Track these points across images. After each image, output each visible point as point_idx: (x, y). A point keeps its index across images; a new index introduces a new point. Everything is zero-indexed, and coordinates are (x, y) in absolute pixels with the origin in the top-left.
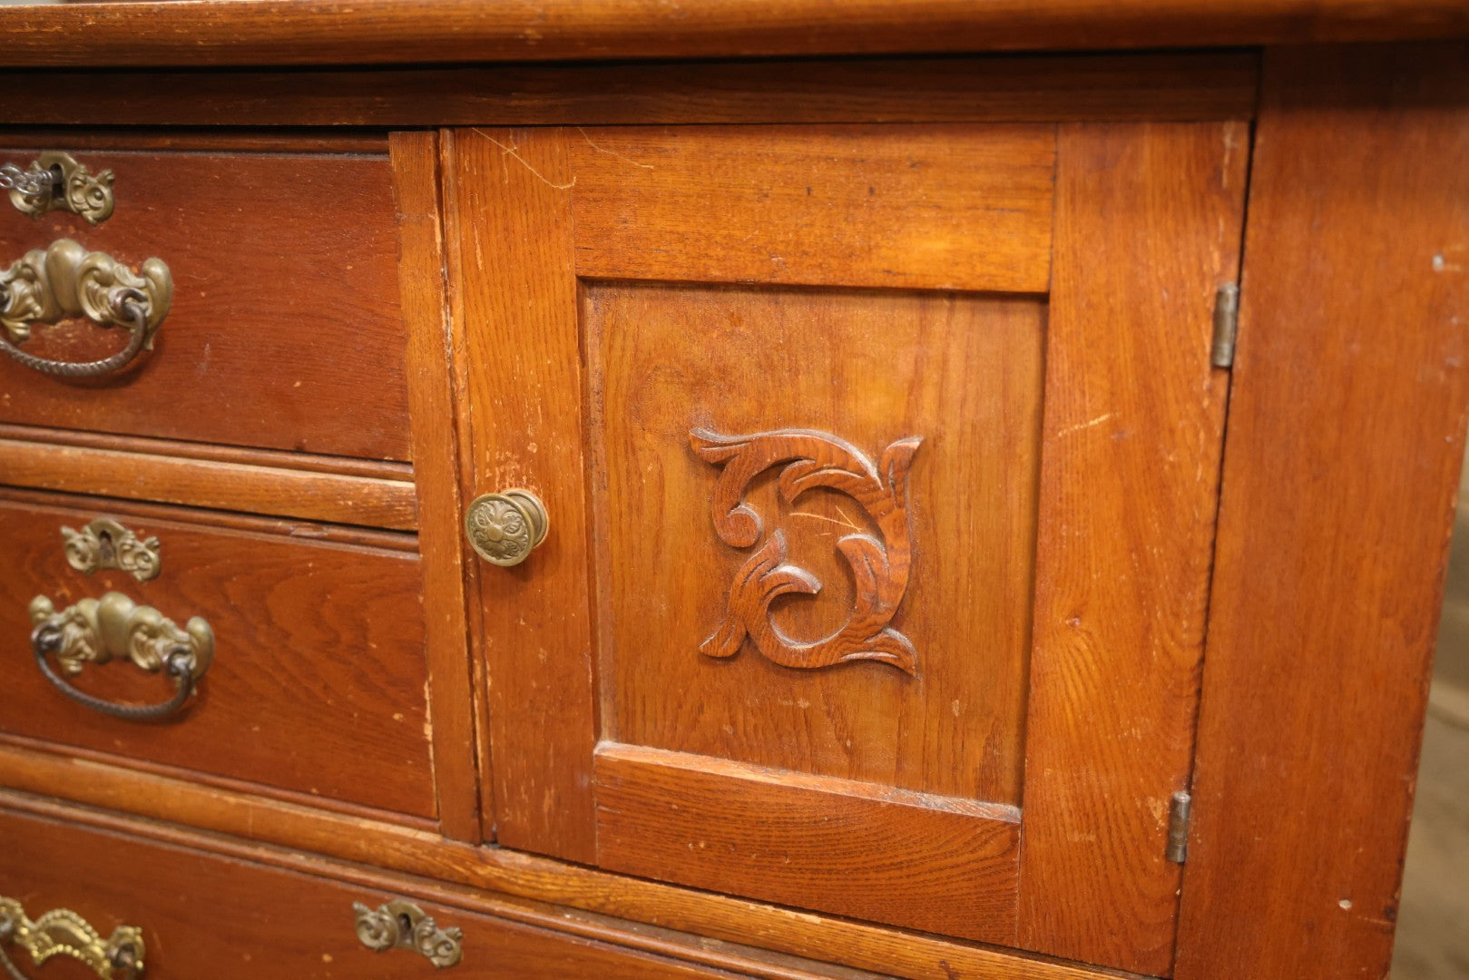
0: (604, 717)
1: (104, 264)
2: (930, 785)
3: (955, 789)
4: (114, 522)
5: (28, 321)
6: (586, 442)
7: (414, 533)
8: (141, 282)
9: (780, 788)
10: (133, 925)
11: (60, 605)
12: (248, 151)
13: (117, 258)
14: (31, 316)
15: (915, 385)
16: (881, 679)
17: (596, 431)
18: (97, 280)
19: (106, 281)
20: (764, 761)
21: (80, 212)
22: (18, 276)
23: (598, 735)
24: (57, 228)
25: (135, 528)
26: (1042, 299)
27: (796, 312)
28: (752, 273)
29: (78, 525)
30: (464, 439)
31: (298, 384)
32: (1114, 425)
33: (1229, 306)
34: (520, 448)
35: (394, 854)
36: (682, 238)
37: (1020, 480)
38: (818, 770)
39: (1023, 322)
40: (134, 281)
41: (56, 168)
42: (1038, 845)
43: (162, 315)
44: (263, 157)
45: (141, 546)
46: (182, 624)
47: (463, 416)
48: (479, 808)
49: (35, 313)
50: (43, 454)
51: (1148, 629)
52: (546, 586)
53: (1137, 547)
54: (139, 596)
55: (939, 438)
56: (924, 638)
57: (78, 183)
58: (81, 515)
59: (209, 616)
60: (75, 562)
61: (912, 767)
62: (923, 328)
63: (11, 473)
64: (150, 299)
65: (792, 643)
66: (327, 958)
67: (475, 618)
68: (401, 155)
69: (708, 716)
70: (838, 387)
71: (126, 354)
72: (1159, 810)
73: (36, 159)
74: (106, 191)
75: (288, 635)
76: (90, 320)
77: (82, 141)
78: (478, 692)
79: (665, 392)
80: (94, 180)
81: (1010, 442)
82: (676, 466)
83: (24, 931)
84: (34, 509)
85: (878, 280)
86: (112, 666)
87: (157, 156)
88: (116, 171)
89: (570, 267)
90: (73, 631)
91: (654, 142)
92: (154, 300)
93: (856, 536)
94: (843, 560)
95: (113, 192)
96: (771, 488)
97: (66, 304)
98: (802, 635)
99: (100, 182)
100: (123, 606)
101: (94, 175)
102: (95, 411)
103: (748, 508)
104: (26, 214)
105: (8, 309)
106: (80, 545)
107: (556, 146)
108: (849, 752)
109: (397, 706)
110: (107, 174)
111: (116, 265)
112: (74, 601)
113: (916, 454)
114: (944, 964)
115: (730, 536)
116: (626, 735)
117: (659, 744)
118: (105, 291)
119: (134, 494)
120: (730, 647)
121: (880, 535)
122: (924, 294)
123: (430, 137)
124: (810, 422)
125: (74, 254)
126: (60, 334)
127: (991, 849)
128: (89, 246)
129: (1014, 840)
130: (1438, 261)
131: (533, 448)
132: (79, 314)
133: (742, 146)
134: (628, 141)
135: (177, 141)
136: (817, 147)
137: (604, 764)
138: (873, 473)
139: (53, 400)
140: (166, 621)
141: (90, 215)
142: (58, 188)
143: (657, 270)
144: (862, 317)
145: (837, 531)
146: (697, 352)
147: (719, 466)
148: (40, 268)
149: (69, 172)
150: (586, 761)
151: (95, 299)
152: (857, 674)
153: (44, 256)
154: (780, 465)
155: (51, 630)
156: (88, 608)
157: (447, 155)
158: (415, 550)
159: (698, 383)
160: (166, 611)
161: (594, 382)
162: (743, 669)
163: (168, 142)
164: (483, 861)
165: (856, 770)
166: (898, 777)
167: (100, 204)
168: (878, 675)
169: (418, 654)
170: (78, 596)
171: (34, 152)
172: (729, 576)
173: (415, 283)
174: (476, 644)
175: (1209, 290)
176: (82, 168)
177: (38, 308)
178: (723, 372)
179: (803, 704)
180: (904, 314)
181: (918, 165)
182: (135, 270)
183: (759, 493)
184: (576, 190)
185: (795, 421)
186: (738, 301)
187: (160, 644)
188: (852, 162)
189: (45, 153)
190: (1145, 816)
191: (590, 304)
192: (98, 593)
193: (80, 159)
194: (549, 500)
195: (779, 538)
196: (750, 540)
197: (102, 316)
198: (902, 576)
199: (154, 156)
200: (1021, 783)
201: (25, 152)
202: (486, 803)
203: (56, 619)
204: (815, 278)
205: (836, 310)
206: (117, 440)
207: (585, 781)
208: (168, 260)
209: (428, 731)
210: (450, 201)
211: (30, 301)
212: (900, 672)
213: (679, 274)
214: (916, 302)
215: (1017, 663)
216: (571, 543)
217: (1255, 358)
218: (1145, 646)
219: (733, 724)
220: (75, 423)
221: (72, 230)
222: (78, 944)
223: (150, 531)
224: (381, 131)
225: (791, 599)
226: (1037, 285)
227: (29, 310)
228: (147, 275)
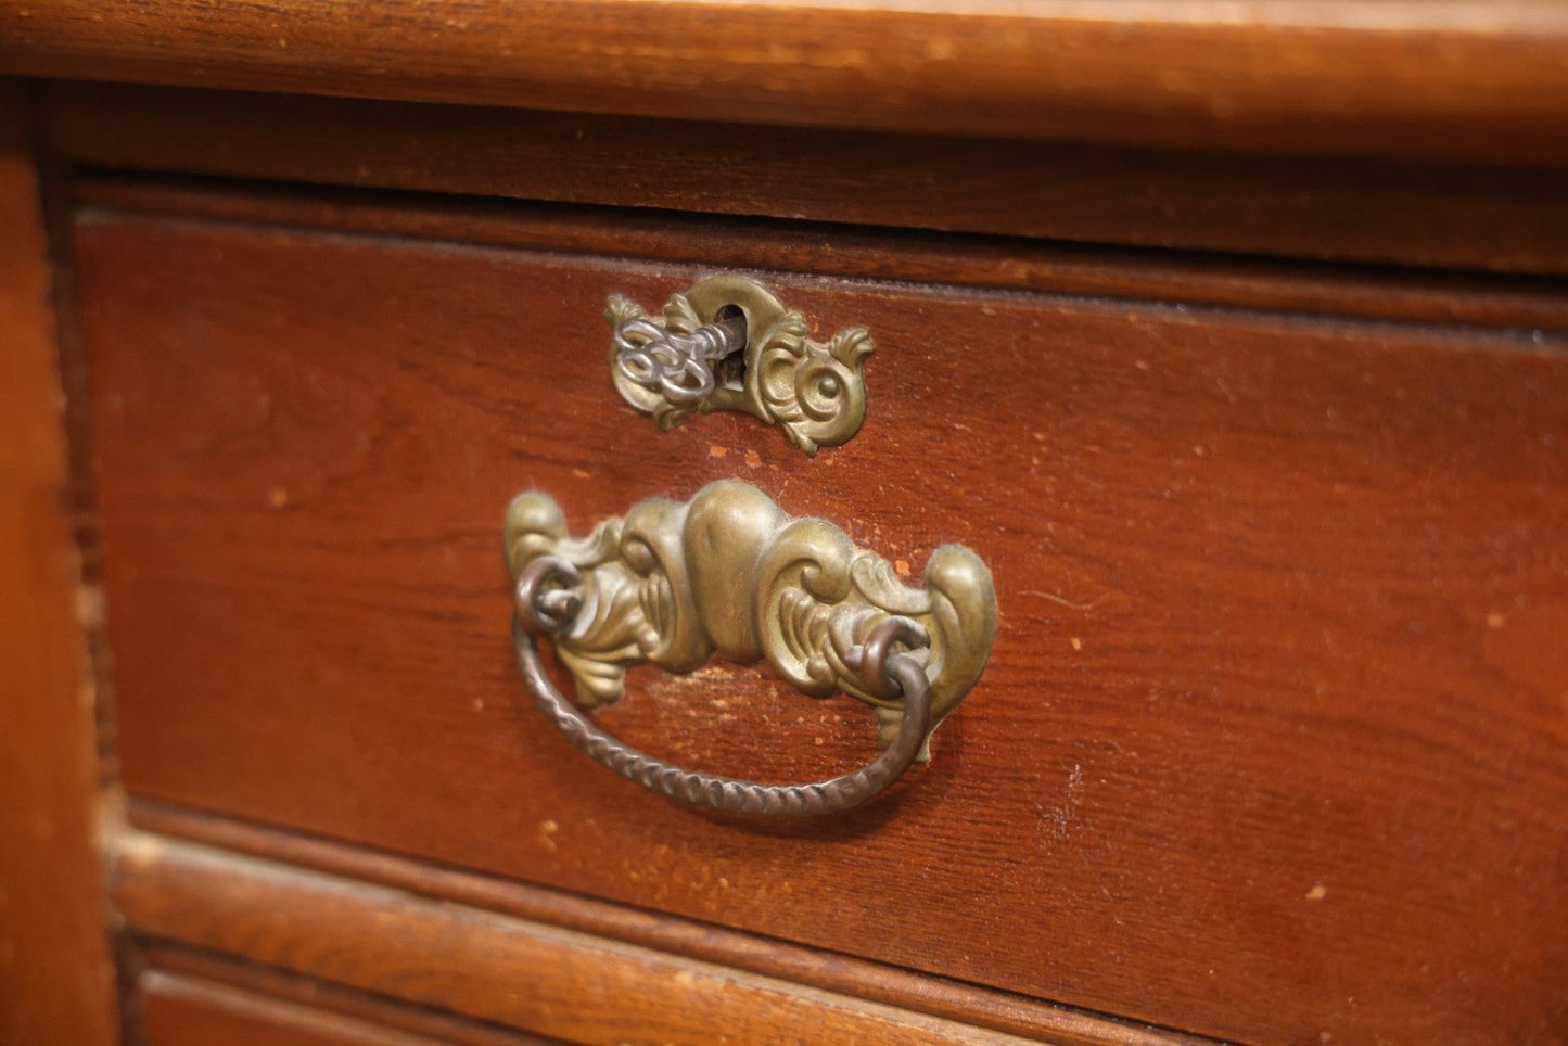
1: (827, 545)
5: (624, 663)
8: (919, 599)
12: (1229, 306)
13: (858, 537)
14: (632, 651)
18: (807, 587)
19: (830, 590)
21: (779, 423)
22: (613, 553)
24: (717, 452)
31: (1318, 893)
40: (900, 594)
41: (732, 313)
43: (964, 680)
49: (645, 647)
50: (628, 975)
57: (781, 353)
63: (546, 1009)
64: (935, 642)
71: (873, 777)
73: (682, 290)
74: (850, 378)
76: (781, 677)
77: (802, 253)
80: (821, 349)
87: (988, 304)
88: (876, 334)
92: (947, 646)
95: (866, 380)
97: (727, 634)
99: (836, 357)
101: (822, 337)
104: (645, 415)
105: (580, 630)
110: (857, 337)
111: (857, 554)
118: (824, 612)
125: (752, 518)
126: (700, 700)
128: (791, 503)
132: (754, 657)
135: (1047, 270)
139: (664, 849)
141: (804, 430)
142: (733, 363)
148: (670, 541)
149: (761, 329)
151: (800, 633)
153: (681, 512)
163: (1021, 270)
167: (833, 405)
171: (678, 271)
176: (796, 318)
177: (652, 636)
182: (904, 567)
189: (709, 279)
193: (791, 298)
197: (811, 671)
201: (656, 271)
206: (814, 963)
208: (989, 554)
211: (636, 617)
220: (711, 907)
221: (753, 460)
227: (630, 638)
228: (935, 585)
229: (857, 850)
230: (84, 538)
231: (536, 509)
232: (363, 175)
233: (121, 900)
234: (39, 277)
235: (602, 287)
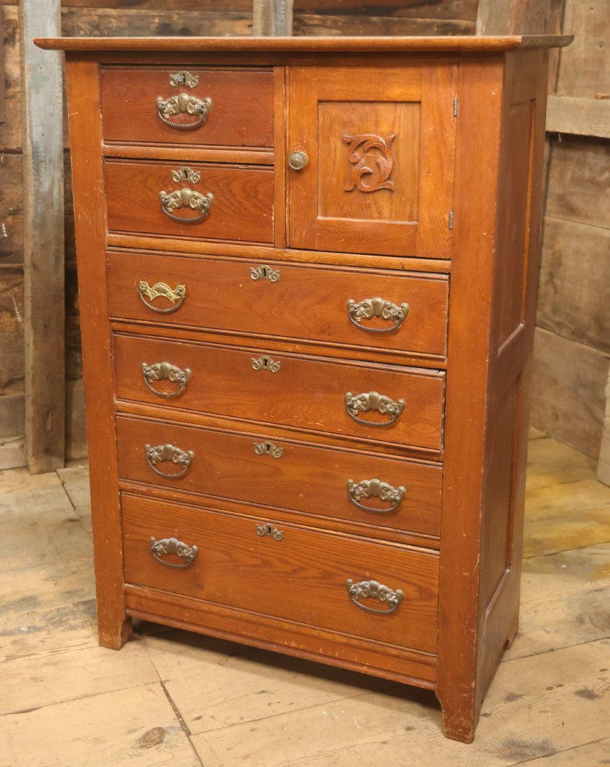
0: (319, 210)
1: (194, 99)
2: (398, 218)
3: (403, 220)
4: (188, 168)
5: (171, 114)
6: (318, 140)
7: (273, 165)
8: (204, 103)
9: (362, 223)
10: (183, 284)
11: (168, 193)
13: (197, 97)
15: (394, 123)
16: (387, 194)
17: (320, 137)
18: (192, 103)
19: (194, 103)
20: (359, 218)
21: (189, 86)
22: (169, 102)
23: (317, 215)
24: (182, 90)
25: (194, 169)
26: (419, 102)
27: (368, 107)
28: (358, 99)
29: (177, 170)
30: (287, 141)
31: (244, 128)
32: (434, 130)
33: (456, 103)
34: (302, 142)
35: (261, 255)
36: (342, 91)
37: (416, 143)
38: (372, 218)
39: (416, 107)
40: (202, 103)
41: (184, 75)
42: (421, 230)
43: (209, 111)
44: (239, 72)
45: (195, 174)
46: (205, 195)
47: (287, 134)
48: (286, 238)
51: (443, 175)
52: (306, 176)
53: (440, 156)
54: (192, 189)
55: (399, 135)
56: (396, 183)
57: (189, 79)
58: (178, 167)
59: (213, 192)
60: (175, 180)
61: (393, 215)
62: (395, 110)
65: (365, 185)
66: (241, 285)
67: (287, 186)
68: (277, 70)
69: (345, 208)
70: (377, 124)
72: (447, 218)
73: (178, 73)
74: (197, 81)
75: (236, 196)
76: (189, 114)
77: (191, 68)
78: (287, 206)
79: (337, 127)
81: (414, 135)
82: (339, 144)
83: (148, 291)
84: (164, 166)
85: (385, 99)
86: (182, 209)
87: (212, 72)
88: (200, 76)
89: (316, 98)
90: (172, 200)
91: (337, 69)
92: (207, 108)
93: (381, 159)
94: (378, 165)
95: (199, 81)
96: (361, 149)
97: (183, 109)
98: (368, 184)
99: (195, 79)
100: (188, 192)
101: (193, 77)
102: (186, 138)
103: (356, 154)
104: (173, 87)
105: (165, 111)
106: (178, 175)
107: (314, 70)
108: (379, 213)
109: (265, 212)
110: (198, 76)
111: (197, 99)
112: (173, 192)
113: (394, 138)
114: (401, 264)
115: (352, 160)
116: (325, 215)
117: (333, 216)
118: (193, 106)
119: (196, 160)
120: (351, 188)
121: (386, 158)
122: (396, 102)
123: (283, 68)
124: (371, 132)
125: (186, 97)
126: (179, 118)
127: (412, 231)
128: (189, 95)
129: (416, 229)
130: (493, 93)
131: (305, 141)
132: (187, 111)
133: (357, 70)
134: (331, 69)
135: (218, 68)
136: (373, 70)
137: (319, 221)
138: (384, 143)
139: (175, 135)
140: (200, 195)
141: (192, 87)
142: (184, 80)
143: (337, 97)
144: (382, 108)
145: (376, 158)
146: (345, 117)
147: (349, 144)
148: (177, 101)
149: (187, 76)
150: (314, 221)
151: (191, 108)
152: (381, 192)
153: (178, 97)
154: (364, 142)
155: (166, 199)
156: (178, 193)
157: (287, 72)
158: (273, 170)
159: (344, 124)
160: (200, 192)
161: (320, 125)
162: (354, 194)
163: (215, 68)
164: (286, 252)
165: (380, 218)
166: (390, 218)
167: (195, 84)
168: (385, 192)
169: (271, 197)
170: (175, 189)
171: (177, 71)
172: (351, 171)
173: (278, 101)
174: (287, 193)
175: (452, 99)
176: (191, 75)
177: (174, 111)
178: (351, 122)
179: (368, 202)
180: (391, 107)
181: (394, 74)
182: (202, 100)
183: (359, 150)
184: (318, 80)
185: (367, 132)
186: (354, 105)
187: (198, 201)
188: (380, 73)
189: (181, 71)
190: (444, 219)
191: (320, 106)
192: (181, 188)
193: (190, 73)
194: (309, 155)
195: (363, 161)
196: (355, 161)
197: (192, 112)
198: (390, 166)
199: (210, 72)
200: (418, 217)
201: (175, 71)
202: (288, 236)
203: (167, 197)
204: (372, 99)
205: (377, 106)
206: (191, 146)
207: (315, 226)
208: (212, 98)
209: (273, 218)
210: (287, 82)
211: (172, 109)
212: (391, 190)
213: (341, 99)
214: (393, 104)
215: (416, 187)
216: (313, 165)
217: (461, 113)
218: (442, 178)
219: (351, 208)
220: (178, 142)
221: (186, 90)
222: (165, 292)
223: (198, 170)
224: (272, 66)
225: (366, 175)
226: (419, 100)
227: (171, 111)
228: (206, 101)
229: (196, 132)
230: (101, 108)
231: (160, 99)
232: (141, 62)
233: (104, 152)
234: (98, 76)
235: (169, 73)
